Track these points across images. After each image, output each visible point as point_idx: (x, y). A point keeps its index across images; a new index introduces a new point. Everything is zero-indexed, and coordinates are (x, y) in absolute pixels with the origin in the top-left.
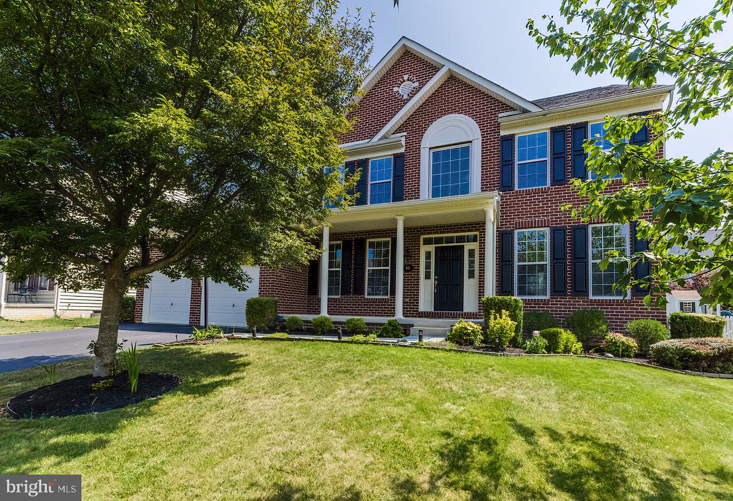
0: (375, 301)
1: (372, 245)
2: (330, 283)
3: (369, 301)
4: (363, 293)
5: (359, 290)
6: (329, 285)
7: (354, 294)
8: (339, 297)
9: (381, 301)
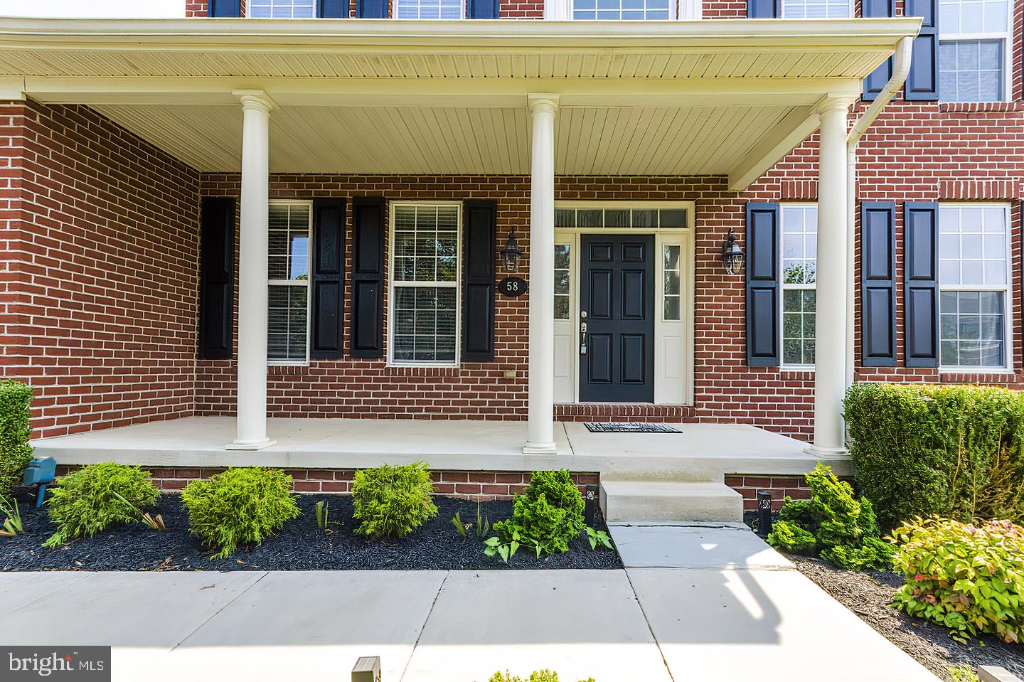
0: (418, 375)
1: (404, 222)
2: (275, 323)
3: (399, 375)
4: (378, 351)
5: (369, 346)
6: (271, 328)
7: (354, 356)
8: (306, 363)
9: (434, 375)
